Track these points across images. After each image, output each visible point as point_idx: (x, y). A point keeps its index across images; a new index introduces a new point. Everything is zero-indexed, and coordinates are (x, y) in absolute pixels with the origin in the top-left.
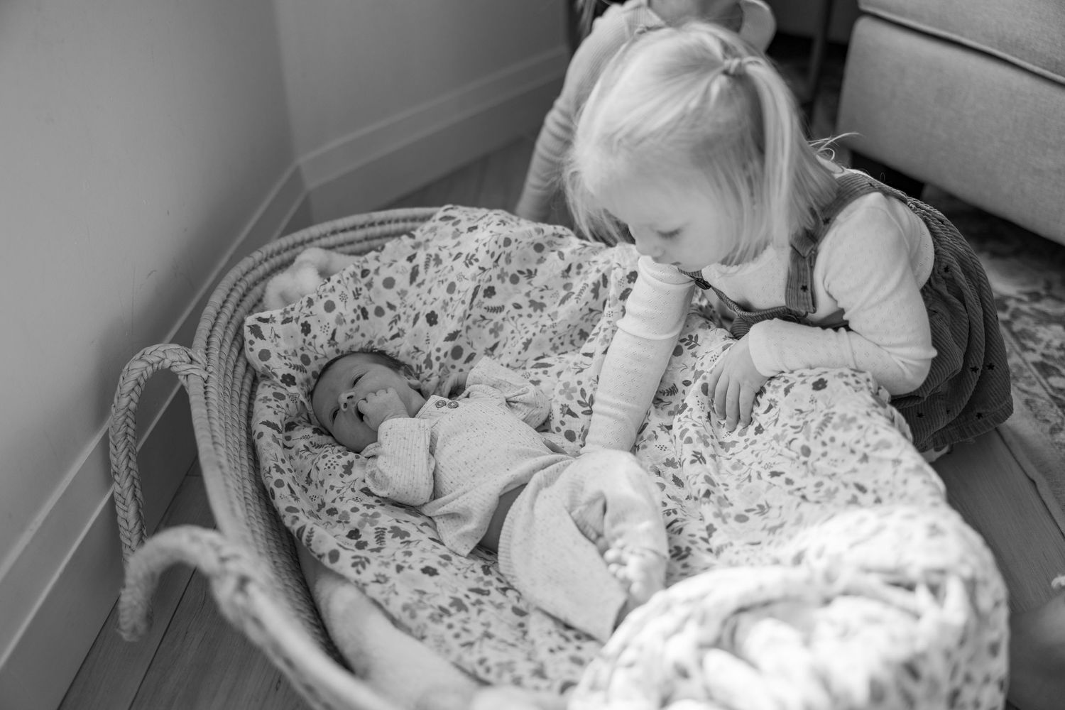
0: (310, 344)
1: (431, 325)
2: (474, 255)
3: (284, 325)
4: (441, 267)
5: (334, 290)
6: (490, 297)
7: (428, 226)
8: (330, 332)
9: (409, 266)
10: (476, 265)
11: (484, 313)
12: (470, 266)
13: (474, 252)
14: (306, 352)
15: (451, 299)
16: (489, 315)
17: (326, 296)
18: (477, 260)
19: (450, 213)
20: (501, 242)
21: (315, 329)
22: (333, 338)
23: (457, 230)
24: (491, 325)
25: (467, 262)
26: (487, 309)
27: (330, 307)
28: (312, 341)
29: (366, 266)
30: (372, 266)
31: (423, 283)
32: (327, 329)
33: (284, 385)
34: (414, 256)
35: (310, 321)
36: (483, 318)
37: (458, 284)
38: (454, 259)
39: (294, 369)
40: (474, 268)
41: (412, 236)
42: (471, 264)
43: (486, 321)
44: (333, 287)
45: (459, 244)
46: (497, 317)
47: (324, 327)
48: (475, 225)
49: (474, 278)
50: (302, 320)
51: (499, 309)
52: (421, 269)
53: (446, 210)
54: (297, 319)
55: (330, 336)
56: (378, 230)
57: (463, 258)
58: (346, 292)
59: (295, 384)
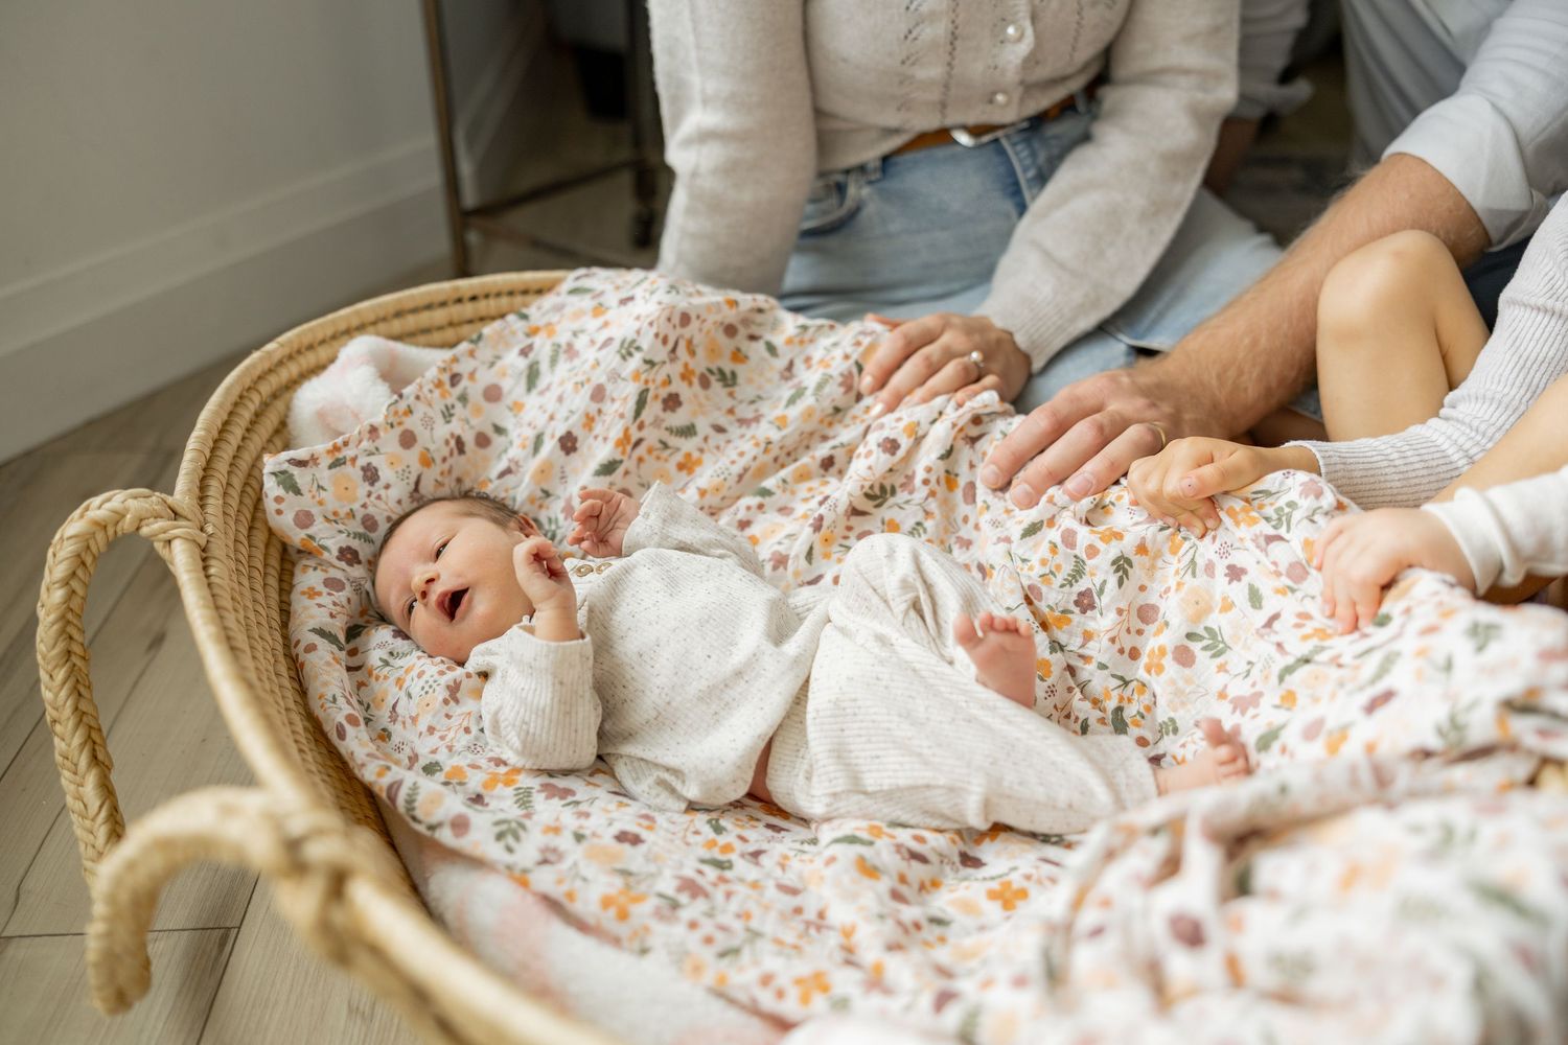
0: (379, 498)
1: (568, 453)
2: (633, 341)
3: (334, 470)
4: (577, 362)
5: (411, 412)
6: (673, 410)
7: (548, 301)
8: (413, 479)
9: (522, 364)
10: (638, 356)
11: (666, 436)
12: (628, 358)
13: (635, 337)
14: (371, 510)
15: (600, 411)
16: (673, 441)
17: (400, 424)
18: (638, 349)
19: (586, 283)
20: (676, 319)
21: (386, 474)
22: (416, 489)
23: (601, 305)
24: (679, 457)
25: (624, 351)
26: (670, 430)
27: (408, 440)
28: (383, 493)
29: (456, 368)
30: (463, 368)
31: (548, 388)
32: (406, 474)
33: (343, 564)
34: (530, 347)
35: (375, 461)
36: (665, 446)
37: (609, 388)
38: (601, 348)
39: (354, 538)
40: (635, 361)
41: (524, 317)
42: (630, 354)
43: (668, 452)
44: (409, 406)
45: (606, 324)
46: (688, 445)
47: (401, 472)
48: (629, 294)
49: (636, 376)
50: (362, 461)
51: (688, 431)
52: (544, 367)
53: (577, 278)
54: (354, 460)
55: (412, 486)
56: (468, 309)
57: (616, 345)
58: (431, 413)
59: (359, 562)
